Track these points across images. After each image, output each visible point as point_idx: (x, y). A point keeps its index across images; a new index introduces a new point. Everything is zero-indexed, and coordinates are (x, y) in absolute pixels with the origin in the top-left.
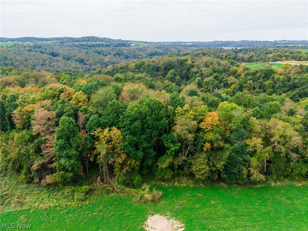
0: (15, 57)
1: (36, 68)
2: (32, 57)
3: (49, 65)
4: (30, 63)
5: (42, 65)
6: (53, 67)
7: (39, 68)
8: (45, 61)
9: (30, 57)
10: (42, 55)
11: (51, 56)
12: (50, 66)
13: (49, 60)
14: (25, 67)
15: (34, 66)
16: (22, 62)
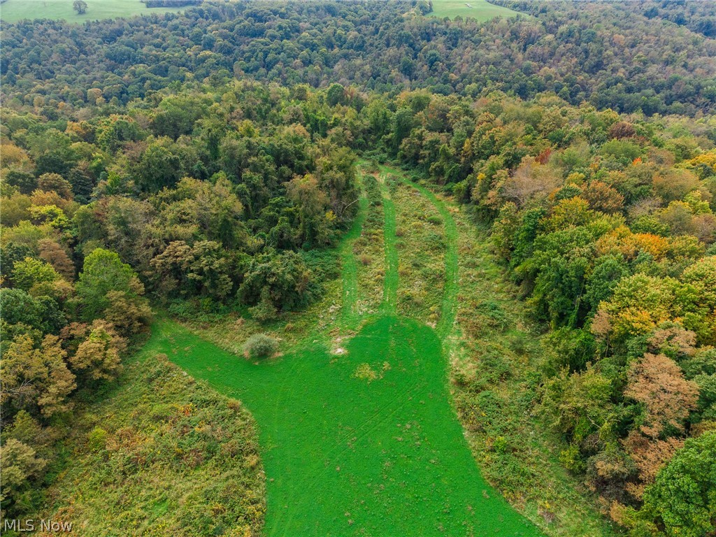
0: (613, 33)
1: (649, 69)
2: (650, 37)
3: (683, 63)
4: (640, 54)
5: (667, 63)
6: (691, 71)
7: (654, 69)
8: (677, 50)
9: (645, 37)
10: (677, 30)
11: (699, 36)
12: (685, 66)
13: (691, 47)
14: (623, 63)
15: (645, 63)
16: (622, 48)
